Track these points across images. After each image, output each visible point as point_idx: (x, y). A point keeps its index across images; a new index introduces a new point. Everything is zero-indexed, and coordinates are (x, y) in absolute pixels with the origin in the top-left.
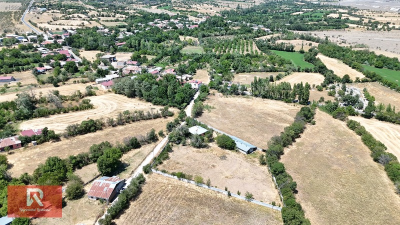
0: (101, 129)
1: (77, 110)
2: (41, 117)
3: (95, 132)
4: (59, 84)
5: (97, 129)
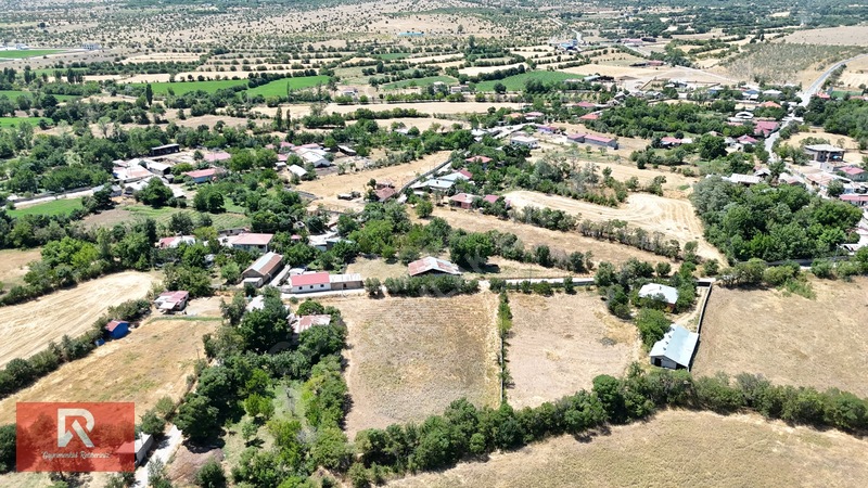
0: (564, 230)
1: (591, 201)
2: (544, 192)
3: (553, 229)
4: (646, 165)
5: (559, 229)
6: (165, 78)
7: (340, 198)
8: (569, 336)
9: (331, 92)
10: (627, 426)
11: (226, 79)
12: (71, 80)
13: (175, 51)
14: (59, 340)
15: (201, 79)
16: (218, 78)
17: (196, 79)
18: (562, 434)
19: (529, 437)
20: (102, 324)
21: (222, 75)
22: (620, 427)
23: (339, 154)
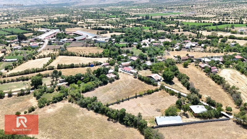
0: (219, 84)
2: (241, 73)
3: (215, 83)
5: (217, 83)
6: (194, 21)
7: (174, 56)
9: (232, 29)
10: (121, 125)
11: (211, 23)
12: (171, 20)
13: (213, 14)
14: (81, 64)
15: (204, 22)
16: (209, 22)
17: (202, 22)
18: (107, 116)
19: (100, 112)
20: (90, 63)
21: (210, 21)
22: (119, 124)
23: (201, 46)
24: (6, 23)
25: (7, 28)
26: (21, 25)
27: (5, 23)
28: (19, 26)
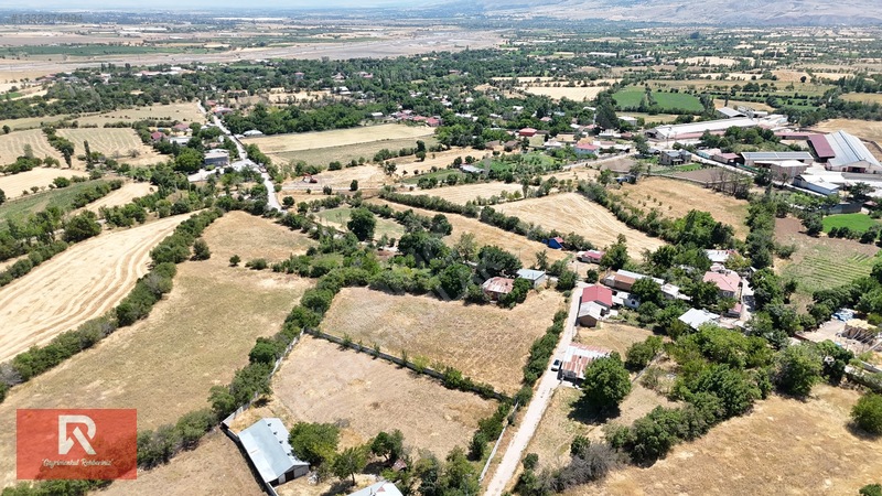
8: (376, 405)
24: (709, 78)
25: (677, 91)
26: (726, 87)
27: (705, 75)
28: (719, 89)
